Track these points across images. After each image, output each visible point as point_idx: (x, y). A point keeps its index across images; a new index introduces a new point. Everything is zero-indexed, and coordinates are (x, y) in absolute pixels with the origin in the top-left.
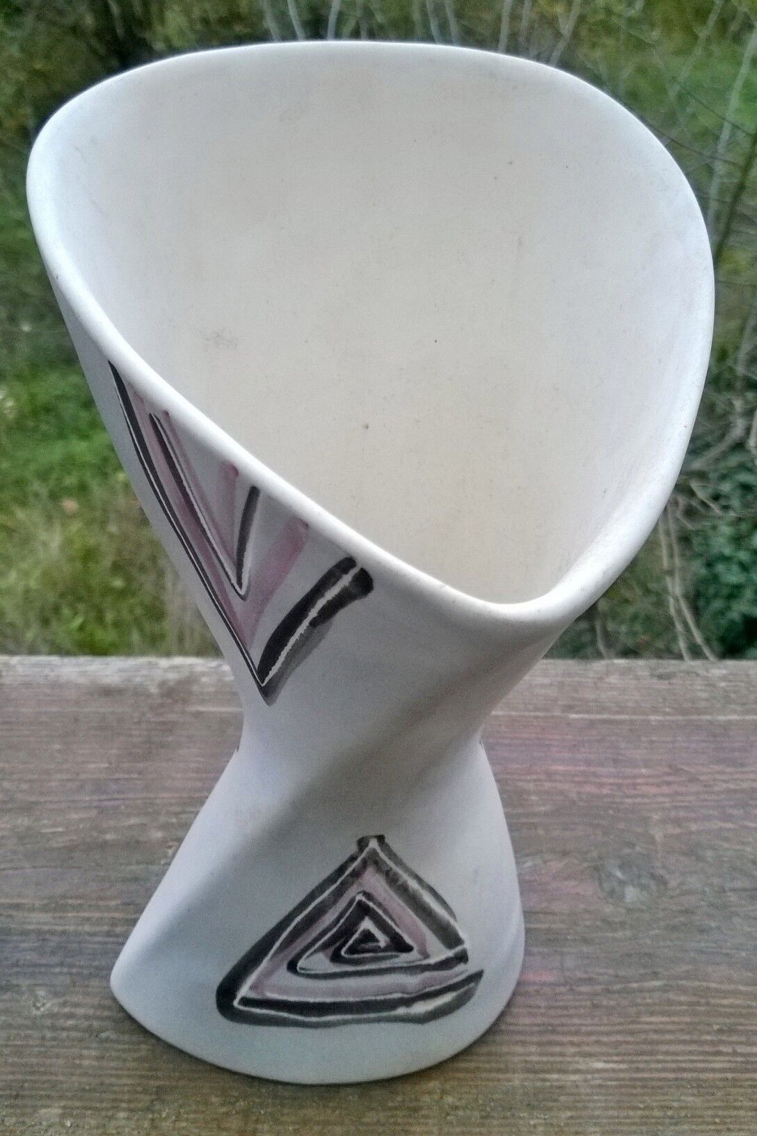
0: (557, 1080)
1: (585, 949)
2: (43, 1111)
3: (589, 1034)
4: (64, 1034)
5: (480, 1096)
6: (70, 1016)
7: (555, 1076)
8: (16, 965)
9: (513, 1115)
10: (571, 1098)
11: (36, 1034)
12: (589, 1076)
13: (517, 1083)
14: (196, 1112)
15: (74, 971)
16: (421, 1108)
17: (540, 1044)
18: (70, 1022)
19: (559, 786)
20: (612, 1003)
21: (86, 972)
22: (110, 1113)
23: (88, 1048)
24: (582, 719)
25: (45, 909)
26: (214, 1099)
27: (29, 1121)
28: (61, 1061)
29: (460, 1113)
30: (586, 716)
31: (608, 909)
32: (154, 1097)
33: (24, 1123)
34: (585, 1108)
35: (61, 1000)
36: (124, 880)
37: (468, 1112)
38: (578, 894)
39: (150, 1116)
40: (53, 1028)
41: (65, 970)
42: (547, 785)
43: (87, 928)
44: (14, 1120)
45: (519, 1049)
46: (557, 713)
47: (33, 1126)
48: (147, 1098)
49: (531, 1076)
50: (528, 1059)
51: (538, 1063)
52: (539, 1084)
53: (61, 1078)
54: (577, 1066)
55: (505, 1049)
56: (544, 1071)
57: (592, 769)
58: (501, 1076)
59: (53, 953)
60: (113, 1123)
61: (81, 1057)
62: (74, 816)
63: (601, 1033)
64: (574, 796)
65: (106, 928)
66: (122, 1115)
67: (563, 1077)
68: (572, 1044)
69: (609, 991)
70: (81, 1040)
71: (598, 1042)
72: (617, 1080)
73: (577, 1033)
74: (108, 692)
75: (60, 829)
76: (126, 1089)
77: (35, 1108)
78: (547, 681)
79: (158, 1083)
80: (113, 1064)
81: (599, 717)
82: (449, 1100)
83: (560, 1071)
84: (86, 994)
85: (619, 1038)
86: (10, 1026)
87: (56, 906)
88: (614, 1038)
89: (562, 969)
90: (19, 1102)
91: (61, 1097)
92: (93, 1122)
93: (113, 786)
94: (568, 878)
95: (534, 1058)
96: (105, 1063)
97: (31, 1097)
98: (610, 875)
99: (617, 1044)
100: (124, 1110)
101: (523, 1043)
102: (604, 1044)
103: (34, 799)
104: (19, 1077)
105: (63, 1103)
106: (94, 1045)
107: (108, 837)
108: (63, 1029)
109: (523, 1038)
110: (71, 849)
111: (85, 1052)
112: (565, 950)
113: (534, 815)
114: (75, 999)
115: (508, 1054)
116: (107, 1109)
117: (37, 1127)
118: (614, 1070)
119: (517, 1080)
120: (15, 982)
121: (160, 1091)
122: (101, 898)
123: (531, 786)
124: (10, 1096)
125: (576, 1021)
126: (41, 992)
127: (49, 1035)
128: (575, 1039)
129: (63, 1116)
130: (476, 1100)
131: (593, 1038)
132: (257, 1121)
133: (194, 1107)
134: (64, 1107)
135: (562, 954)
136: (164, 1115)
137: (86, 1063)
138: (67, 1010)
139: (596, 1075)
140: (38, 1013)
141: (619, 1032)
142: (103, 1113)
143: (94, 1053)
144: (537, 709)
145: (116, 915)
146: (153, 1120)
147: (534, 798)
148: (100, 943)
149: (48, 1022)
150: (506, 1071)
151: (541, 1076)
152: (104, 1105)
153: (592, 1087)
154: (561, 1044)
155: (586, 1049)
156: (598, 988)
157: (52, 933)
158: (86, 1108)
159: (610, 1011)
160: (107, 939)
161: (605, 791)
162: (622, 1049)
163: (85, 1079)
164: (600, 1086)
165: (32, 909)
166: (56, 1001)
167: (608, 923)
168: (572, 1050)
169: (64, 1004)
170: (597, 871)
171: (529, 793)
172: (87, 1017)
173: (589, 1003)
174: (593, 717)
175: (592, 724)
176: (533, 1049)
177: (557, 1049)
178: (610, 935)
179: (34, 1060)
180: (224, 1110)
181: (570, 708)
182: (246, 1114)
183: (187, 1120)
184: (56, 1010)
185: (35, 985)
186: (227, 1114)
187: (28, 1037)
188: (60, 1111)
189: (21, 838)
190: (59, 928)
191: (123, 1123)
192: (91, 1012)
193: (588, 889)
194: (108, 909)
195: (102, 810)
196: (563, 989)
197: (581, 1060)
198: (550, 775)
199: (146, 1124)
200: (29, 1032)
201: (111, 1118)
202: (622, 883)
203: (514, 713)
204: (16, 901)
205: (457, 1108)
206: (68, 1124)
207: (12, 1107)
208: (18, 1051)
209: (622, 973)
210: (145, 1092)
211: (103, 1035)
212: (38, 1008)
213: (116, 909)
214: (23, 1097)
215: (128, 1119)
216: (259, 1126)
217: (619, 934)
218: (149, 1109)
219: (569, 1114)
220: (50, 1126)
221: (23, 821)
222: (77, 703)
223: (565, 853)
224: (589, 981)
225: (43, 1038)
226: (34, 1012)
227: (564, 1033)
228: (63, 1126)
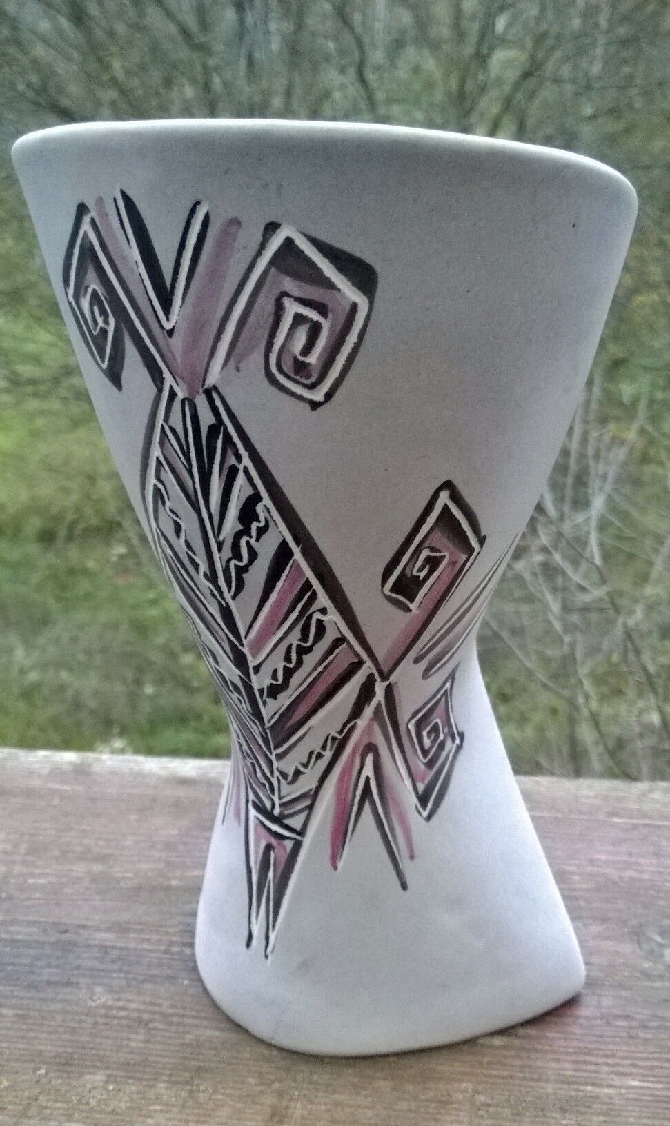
0: (591, 1091)
1: (623, 993)
2: (88, 1077)
3: (625, 1058)
4: (116, 1022)
5: (512, 1097)
6: (124, 1009)
7: (589, 1088)
8: (79, 967)
9: (545, 1116)
10: (605, 1107)
11: (90, 1020)
12: (623, 1091)
13: (550, 1090)
14: (232, 1088)
15: (130, 976)
16: (452, 1103)
17: (575, 1062)
18: (122, 1013)
19: (601, 870)
20: (649, 1036)
21: (141, 978)
22: (152, 1083)
23: (137, 1033)
24: (626, 824)
25: (108, 930)
26: (251, 1080)
27: (74, 1083)
28: (110, 1042)
29: (491, 1109)
30: (630, 821)
31: (647, 965)
32: (193, 1074)
33: (69, 1084)
34: (619, 1115)
35: (116, 996)
36: (183, 915)
37: (500, 1109)
38: (616, 951)
39: (189, 1088)
40: (106, 1016)
41: (122, 975)
42: (589, 869)
43: (145, 946)
44: (60, 1081)
45: (554, 1065)
46: (601, 817)
47: (77, 1087)
48: (187, 1074)
49: (564, 1086)
50: (562, 1072)
51: (571, 1076)
52: (573, 1093)
53: (108, 1053)
54: (610, 1082)
55: (539, 1064)
56: (576, 1083)
57: (634, 859)
58: (534, 1084)
59: (113, 962)
60: (153, 1091)
61: (128, 1039)
62: (144, 866)
63: (635, 1058)
64: (616, 879)
65: (163, 948)
66: (162, 1085)
67: (597, 1090)
68: (607, 1064)
69: (646, 1027)
70: (129, 1027)
71: (634, 1066)
72: (653, 1095)
73: (613, 1056)
74: (184, 782)
75: (130, 875)
76: (168, 1066)
77: (81, 1074)
78: (592, 794)
79: (198, 1064)
80: (160, 1047)
81: (641, 822)
82: (481, 1098)
83: (593, 1084)
84: (139, 994)
85: (656, 1063)
86: (67, 1012)
87: (121, 928)
88: (649, 1063)
89: (599, 1007)
90: (67, 1068)
91: (106, 1068)
92: (133, 1088)
93: (181, 848)
94: (607, 938)
95: (568, 1073)
96: (150, 1045)
97: (78, 1065)
98: (649, 939)
99: (652, 1068)
100: (165, 1081)
101: (558, 1061)
102: (641, 1067)
103: (109, 852)
104: (70, 1050)
105: (108, 1072)
106: (142, 1031)
107: (174, 883)
108: (115, 1017)
109: (556, 1056)
110: (138, 889)
111: (133, 1036)
112: (603, 992)
113: (574, 890)
114: (130, 997)
115: (542, 1067)
116: (148, 1080)
117: (80, 1089)
118: (649, 1088)
119: (550, 1088)
120: (75, 981)
121: (199, 1070)
122: (162, 926)
123: (574, 869)
124: (60, 1064)
125: (611, 1047)
126: (98, 989)
127: (101, 1020)
128: (611, 1061)
129: (107, 1082)
130: (508, 1101)
131: (629, 1062)
132: (291, 1100)
133: (231, 1084)
134: (109, 1076)
135: (599, 995)
136: (202, 1088)
137: (133, 1044)
138: (121, 1004)
139: (632, 1091)
140: (93, 1004)
141: (654, 1059)
142: (144, 1083)
143: (141, 1037)
144: (581, 813)
145: (175, 939)
146: (191, 1091)
147: (576, 878)
148: (156, 958)
149: (103, 1011)
150: (539, 1080)
151: (575, 1087)
152: (146, 1076)
153: (627, 1099)
154: (597, 1064)
155: (622, 1070)
156: (635, 1024)
157: (113, 948)
158: (129, 1078)
159: (646, 1042)
160: (164, 956)
161: (645, 876)
162: (659, 1072)
163: (131, 1056)
164: (634, 1100)
165: (99, 930)
166: (110, 996)
167: (647, 975)
168: (606, 1069)
169: (119, 1000)
170: (637, 934)
171: (571, 873)
172: (138, 1011)
173: (625, 1034)
174: (635, 821)
175: (635, 827)
176: (567, 1065)
177: (592, 1067)
178: (648, 984)
179: (85, 1038)
180: (259, 1088)
181: (615, 814)
182: (280, 1094)
183: (224, 1094)
184: (110, 1003)
185: (94, 984)
186: (262, 1092)
187: (81, 1021)
188: (103, 1078)
189: (94, 880)
190: (119, 945)
191: (163, 1091)
192: (142, 1007)
193: (627, 948)
194: (167, 933)
195: (169, 864)
196: (599, 1022)
197: (616, 1078)
198: (592, 862)
199: (184, 1094)
200: (83, 1017)
201: (151, 1087)
202: (661, 946)
203: (559, 815)
204: (84, 922)
205: (489, 1105)
206: (111, 1087)
207: (61, 1071)
208: (73, 1031)
209: (659, 1013)
210: (186, 1069)
211: (152, 1025)
212: (94, 1001)
213: (174, 935)
214: (72, 1065)
215: (167, 1089)
216: (292, 1104)
217: (658, 984)
218: (187, 1083)
219: (602, 1118)
220: (94, 1088)
221: (97, 868)
222: (156, 787)
223: (604, 920)
224: (627, 1017)
225: (96, 1023)
226: (90, 1003)
227: (597, 1055)
228: (106, 1089)
